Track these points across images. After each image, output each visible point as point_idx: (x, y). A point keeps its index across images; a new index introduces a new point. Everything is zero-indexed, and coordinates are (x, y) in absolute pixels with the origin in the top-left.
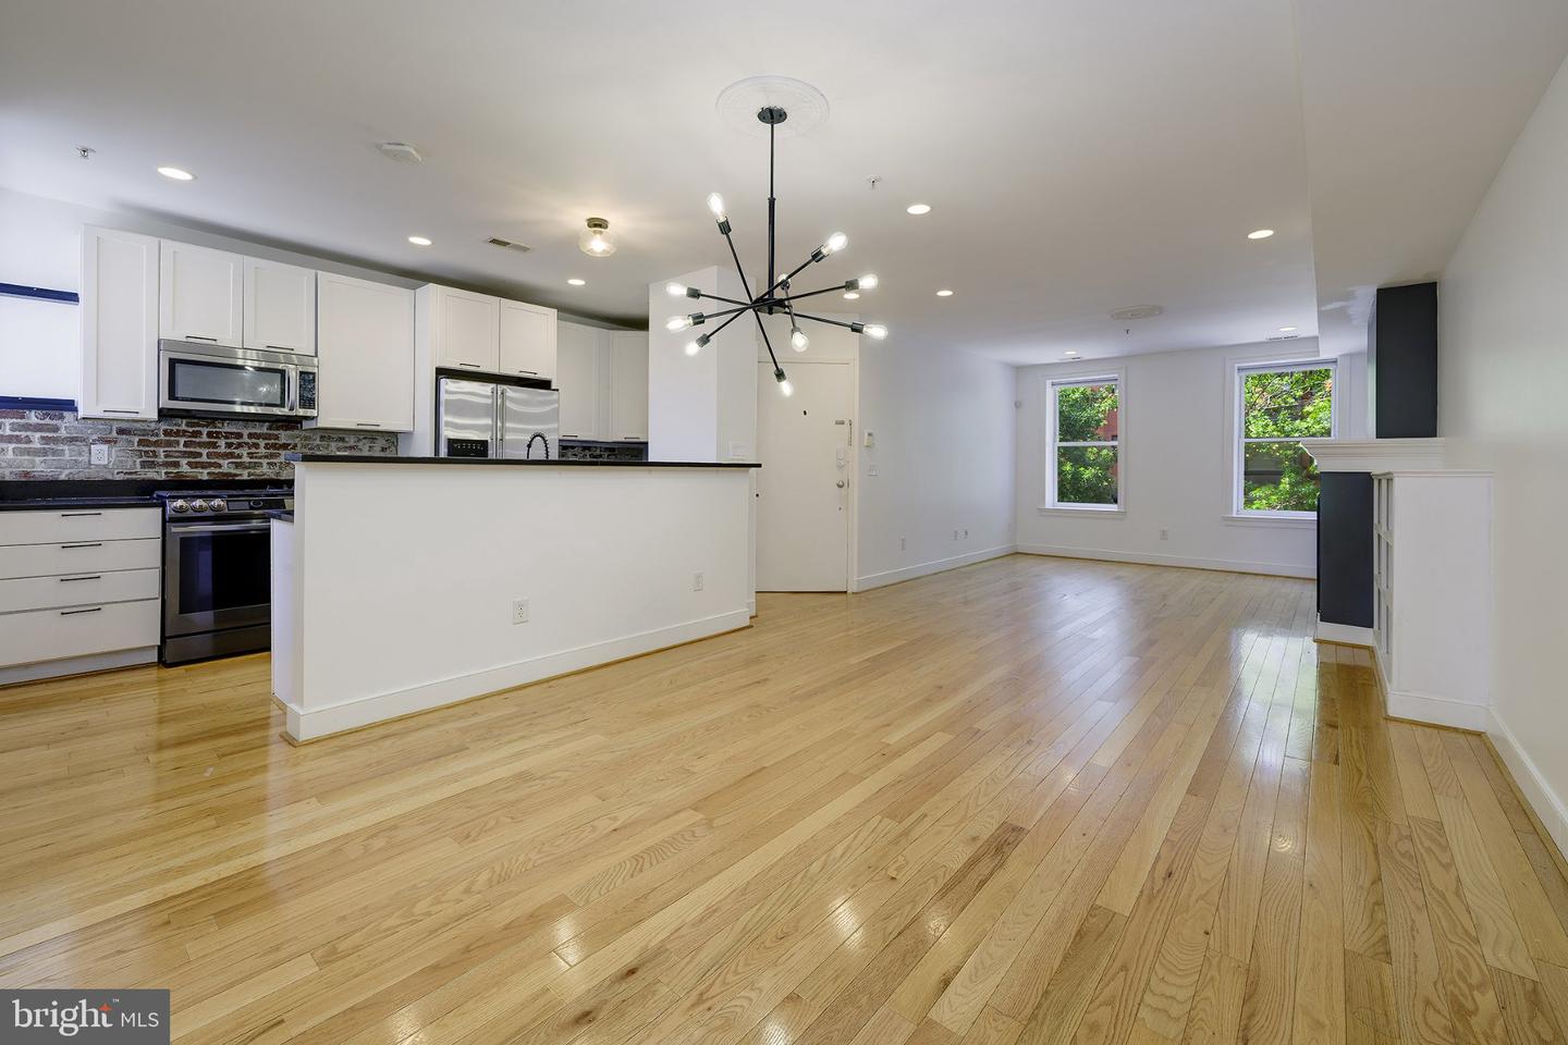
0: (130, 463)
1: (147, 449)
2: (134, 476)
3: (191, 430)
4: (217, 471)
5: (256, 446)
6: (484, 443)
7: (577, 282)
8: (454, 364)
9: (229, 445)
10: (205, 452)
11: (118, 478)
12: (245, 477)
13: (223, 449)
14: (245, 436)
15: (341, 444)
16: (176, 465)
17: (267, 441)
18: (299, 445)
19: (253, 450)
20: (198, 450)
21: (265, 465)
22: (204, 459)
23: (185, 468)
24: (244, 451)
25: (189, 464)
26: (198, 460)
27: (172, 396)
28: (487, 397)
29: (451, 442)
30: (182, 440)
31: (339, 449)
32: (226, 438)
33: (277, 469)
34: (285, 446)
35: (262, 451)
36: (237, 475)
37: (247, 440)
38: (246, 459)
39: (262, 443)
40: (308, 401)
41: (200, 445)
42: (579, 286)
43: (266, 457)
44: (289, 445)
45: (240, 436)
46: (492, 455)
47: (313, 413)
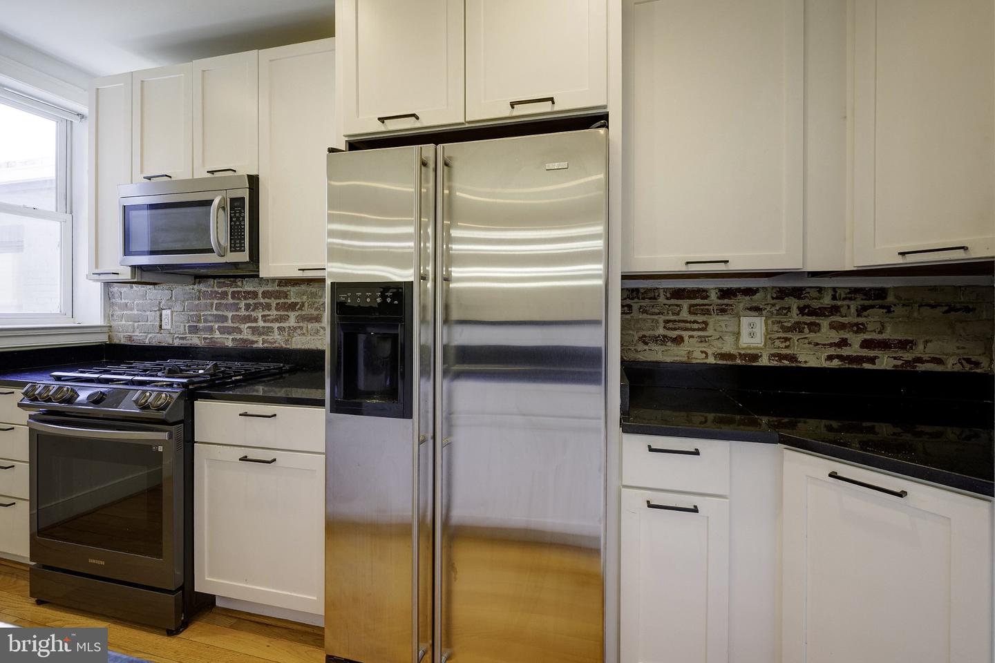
0: (182, 327)
1: (192, 313)
2: (185, 342)
3: (220, 290)
4: (238, 337)
5: (268, 307)
9: (248, 307)
10: (230, 315)
11: (177, 343)
12: (260, 345)
13: (243, 312)
14: (260, 295)
16: (211, 329)
17: (278, 301)
18: (306, 304)
19: (267, 312)
20: (225, 313)
21: (276, 330)
22: (229, 324)
23: (217, 335)
24: (259, 314)
25: (220, 329)
26: (225, 324)
27: (131, 252)
32: (245, 298)
33: (286, 334)
34: (293, 307)
35: (274, 313)
36: (253, 342)
37: (262, 301)
38: (261, 324)
39: (274, 302)
40: (240, 238)
41: (227, 307)
43: (276, 320)
44: (296, 304)
45: (255, 295)
47: (244, 257)
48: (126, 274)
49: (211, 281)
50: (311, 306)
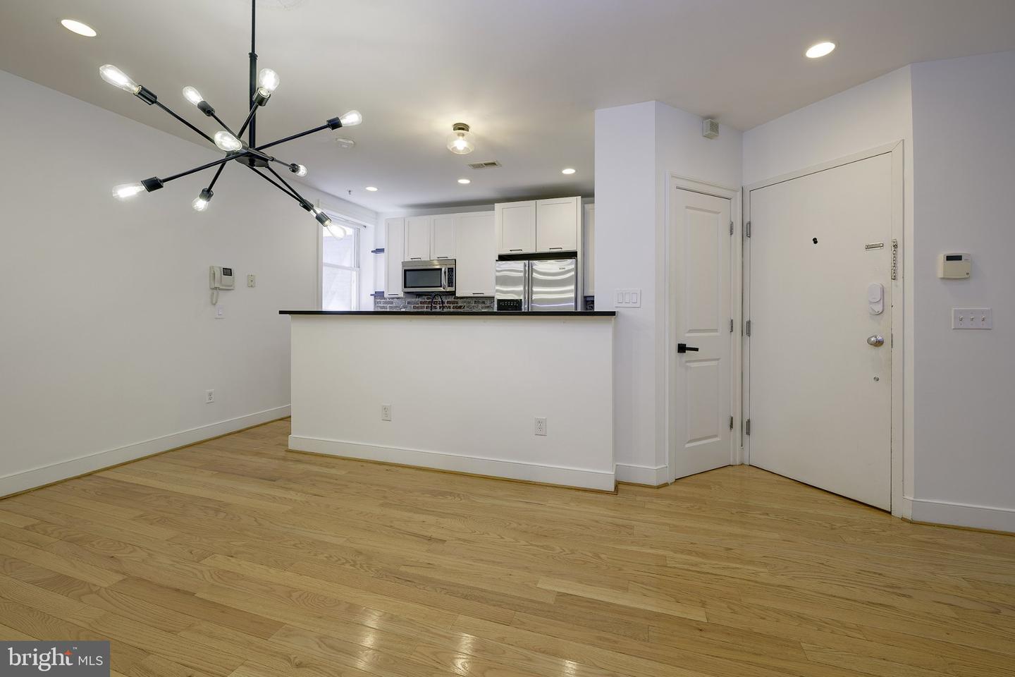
6: (519, 302)
7: (569, 171)
8: (506, 252)
9: (440, 307)
15: (483, 305)
27: (405, 287)
28: (521, 271)
29: (499, 301)
30: (426, 305)
31: (482, 308)
39: (452, 306)
40: (451, 282)
42: (570, 175)
46: (524, 308)
47: (453, 289)
48: (401, 295)
49: (424, 297)
50: (468, 307)
